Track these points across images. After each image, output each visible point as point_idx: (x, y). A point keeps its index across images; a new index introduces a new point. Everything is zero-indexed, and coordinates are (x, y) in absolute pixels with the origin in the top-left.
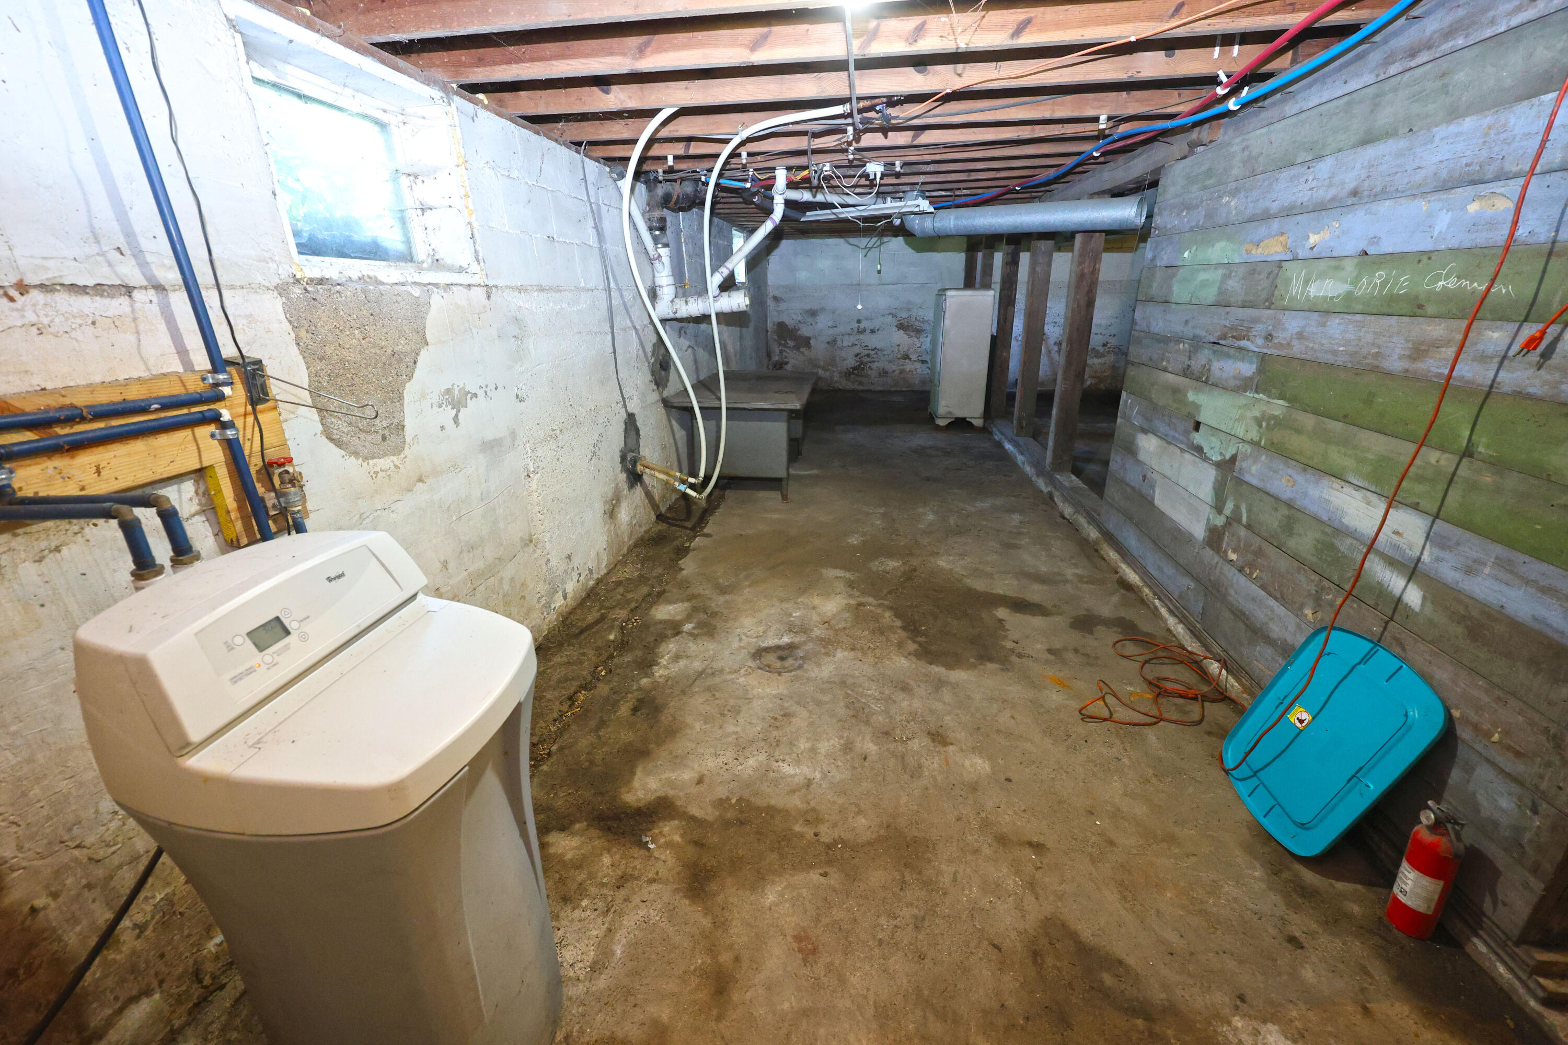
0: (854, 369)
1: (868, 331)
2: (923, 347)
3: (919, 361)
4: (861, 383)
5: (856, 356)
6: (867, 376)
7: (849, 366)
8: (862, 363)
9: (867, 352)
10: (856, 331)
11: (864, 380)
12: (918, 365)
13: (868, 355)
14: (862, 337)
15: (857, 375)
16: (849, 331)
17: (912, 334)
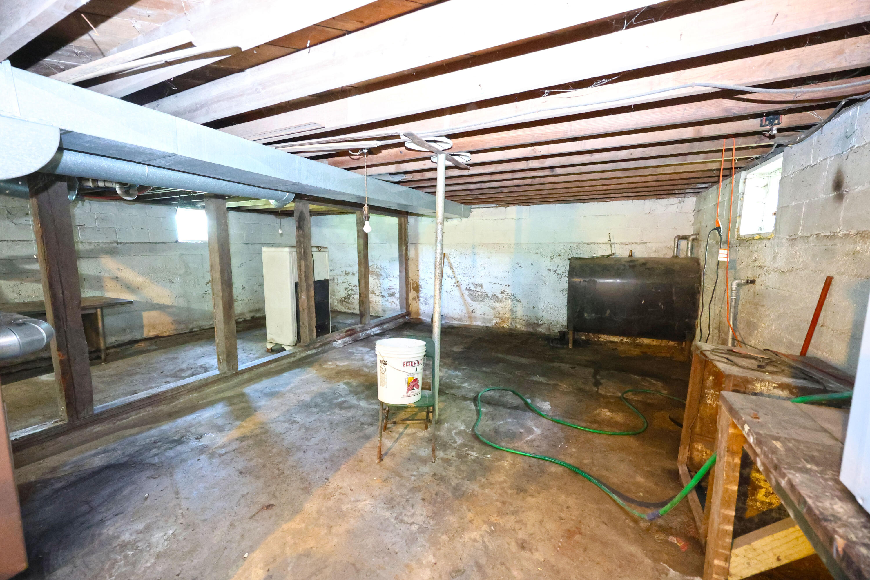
0: (345, 298)
1: (351, 274)
2: (382, 286)
3: (380, 295)
4: (349, 308)
5: (346, 289)
6: (352, 303)
7: (342, 296)
8: (348, 295)
9: (350, 288)
10: (344, 273)
11: (351, 306)
12: (380, 298)
13: (352, 290)
14: (347, 277)
15: (346, 302)
16: (341, 273)
17: (375, 277)
